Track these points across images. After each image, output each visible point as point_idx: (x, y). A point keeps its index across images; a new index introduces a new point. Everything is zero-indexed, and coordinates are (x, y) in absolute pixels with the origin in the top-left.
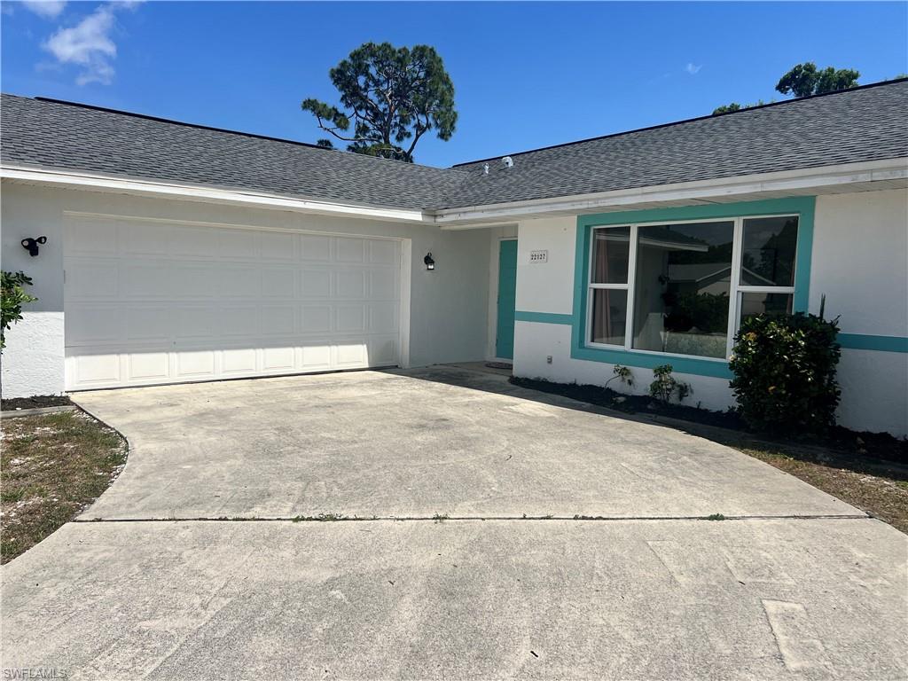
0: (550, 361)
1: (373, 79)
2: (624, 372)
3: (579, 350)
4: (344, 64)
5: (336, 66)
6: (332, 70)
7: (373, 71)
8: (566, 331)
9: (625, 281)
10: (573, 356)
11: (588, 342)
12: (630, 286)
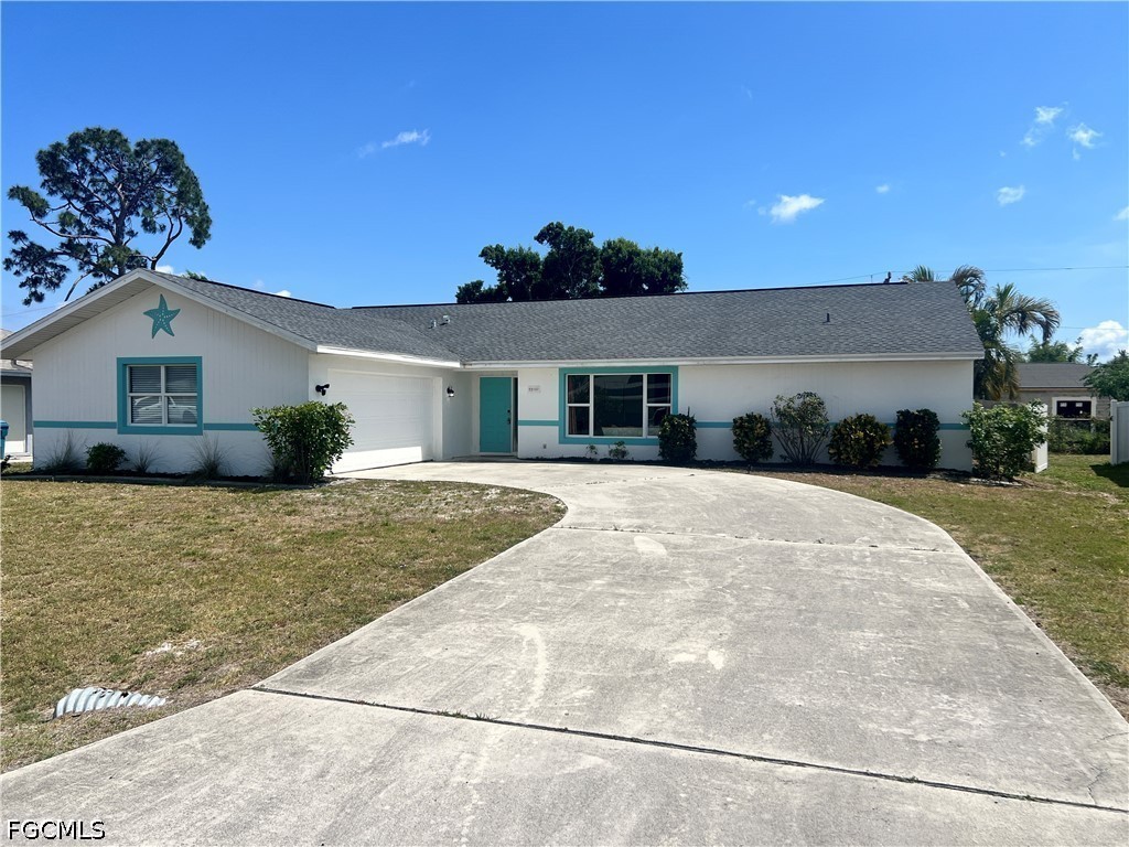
0: (545, 447)
1: (91, 166)
2: (592, 448)
3: (563, 440)
4: (57, 146)
5: (46, 148)
6: (41, 152)
7: (91, 156)
8: (555, 430)
9: (588, 402)
10: (560, 443)
11: (567, 435)
12: (591, 405)
